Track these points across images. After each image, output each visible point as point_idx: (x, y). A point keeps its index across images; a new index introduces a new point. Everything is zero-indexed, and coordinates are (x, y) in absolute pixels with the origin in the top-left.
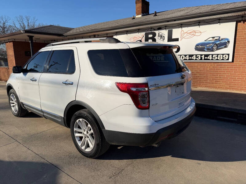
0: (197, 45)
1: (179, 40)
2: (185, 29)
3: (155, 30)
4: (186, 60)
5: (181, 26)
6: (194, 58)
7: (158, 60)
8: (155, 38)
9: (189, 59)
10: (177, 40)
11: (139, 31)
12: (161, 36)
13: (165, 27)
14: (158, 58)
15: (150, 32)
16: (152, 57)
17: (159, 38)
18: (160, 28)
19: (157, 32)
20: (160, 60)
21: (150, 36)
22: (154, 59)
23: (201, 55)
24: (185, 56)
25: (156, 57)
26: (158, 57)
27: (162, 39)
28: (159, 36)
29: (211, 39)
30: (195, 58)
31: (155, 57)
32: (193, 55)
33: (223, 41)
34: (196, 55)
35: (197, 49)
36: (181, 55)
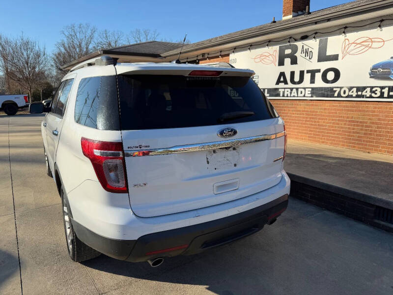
0: (375, 67)
1: (340, 57)
2: (352, 36)
3: (296, 40)
4: (351, 96)
5: (345, 29)
6: (367, 92)
7: (299, 95)
8: (295, 55)
9: (358, 96)
10: (335, 58)
11: (269, 43)
12: (306, 52)
13: (315, 34)
14: (299, 92)
15: (288, 44)
16: (289, 90)
17: (303, 55)
18: (305, 37)
19: (299, 44)
20: (304, 96)
21: (288, 52)
22: (293, 92)
23: (382, 88)
24: (350, 89)
25: (297, 89)
26: (300, 90)
27: (308, 58)
28: (302, 51)
30: (368, 94)
31: (294, 90)
32: (364, 88)
34: (372, 88)
35: (374, 74)
36: (341, 88)
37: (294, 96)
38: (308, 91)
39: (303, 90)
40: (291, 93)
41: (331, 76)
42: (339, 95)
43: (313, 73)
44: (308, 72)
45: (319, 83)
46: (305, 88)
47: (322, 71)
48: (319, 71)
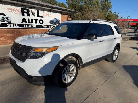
0: (50, 21)
1: (43, 17)
4: (46, 28)
6: (49, 27)
8: (29, 13)
9: (48, 28)
10: (41, 17)
12: (33, 13)
13: (35, 8)
16: (28, 25)
19: (30, 10)
21: (26, 11)
23: (52, 26)
24: (46, 26)
27: (34, 15)
28: (31, 12)
29: (55, 19)
30: (50, 27)
31: (30, 25)
33: (58, 21)
35: (51, 23)
36: (44, 25)
37: (30, 27)
38: (35, 26)
39: (33, 26)
41: (41, 22)
42: (44, 28)
43: (36, 20)
44: (34, 20)
45: (38, 24)
46: (34, 25)
47: (39, 20)
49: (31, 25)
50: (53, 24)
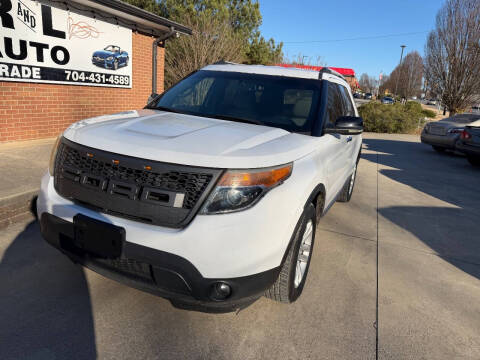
0: (95, 55)
4: (80, 81)
5: (66, 5)
6: (92, 78)
7: (24, 75)
8: (9, 13)
9: (87, 81)
12: (26, 16)
14: (23, 72)
16: (7, 67)
20: (31, 77)
22: (13, 70)
23: (102, 74)
24: (80, 73)
26: (23, 69)
27: (29, 24)
28: (19, 11)
29: (110, 48)
30: (93, 80)
31: (15, 68)
32: (90, 73)
33: (123, 56)
34: (95, 74)
35: (96, 63)
36: (72, 71)
37: (15, 77)
38: (36, 73)
39: (29, 70)
40: (10, 71)
41: (60, 55)
42: (71, 80)
43: (40, 47)
44: (32, 44)
45: (48, 63)
46: (31, 67)
47: (51, 48)
48: (46, 46)
49: (19, 66)
50: (103, 67)
